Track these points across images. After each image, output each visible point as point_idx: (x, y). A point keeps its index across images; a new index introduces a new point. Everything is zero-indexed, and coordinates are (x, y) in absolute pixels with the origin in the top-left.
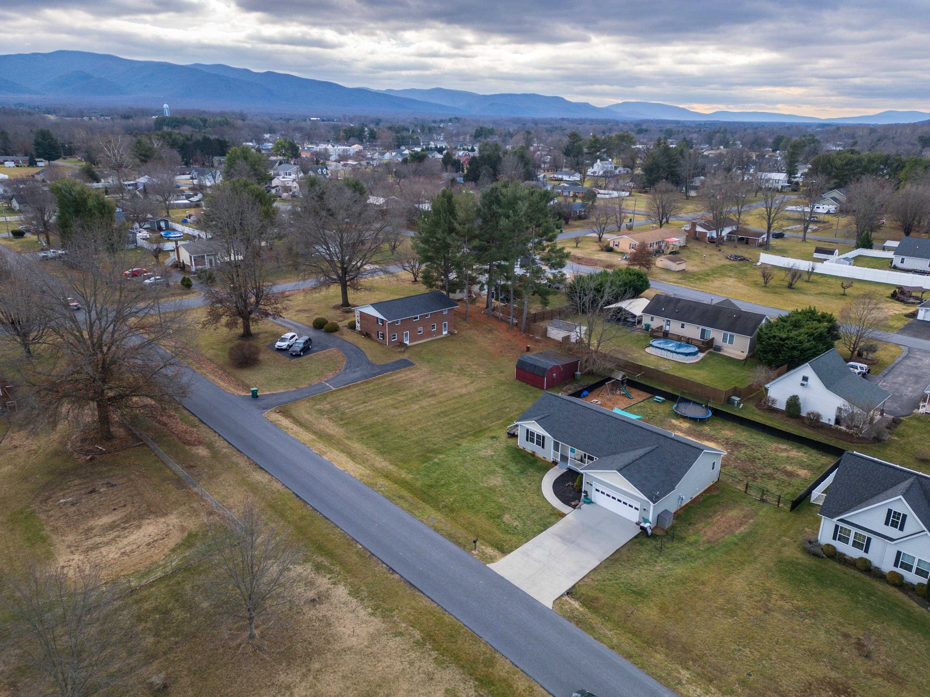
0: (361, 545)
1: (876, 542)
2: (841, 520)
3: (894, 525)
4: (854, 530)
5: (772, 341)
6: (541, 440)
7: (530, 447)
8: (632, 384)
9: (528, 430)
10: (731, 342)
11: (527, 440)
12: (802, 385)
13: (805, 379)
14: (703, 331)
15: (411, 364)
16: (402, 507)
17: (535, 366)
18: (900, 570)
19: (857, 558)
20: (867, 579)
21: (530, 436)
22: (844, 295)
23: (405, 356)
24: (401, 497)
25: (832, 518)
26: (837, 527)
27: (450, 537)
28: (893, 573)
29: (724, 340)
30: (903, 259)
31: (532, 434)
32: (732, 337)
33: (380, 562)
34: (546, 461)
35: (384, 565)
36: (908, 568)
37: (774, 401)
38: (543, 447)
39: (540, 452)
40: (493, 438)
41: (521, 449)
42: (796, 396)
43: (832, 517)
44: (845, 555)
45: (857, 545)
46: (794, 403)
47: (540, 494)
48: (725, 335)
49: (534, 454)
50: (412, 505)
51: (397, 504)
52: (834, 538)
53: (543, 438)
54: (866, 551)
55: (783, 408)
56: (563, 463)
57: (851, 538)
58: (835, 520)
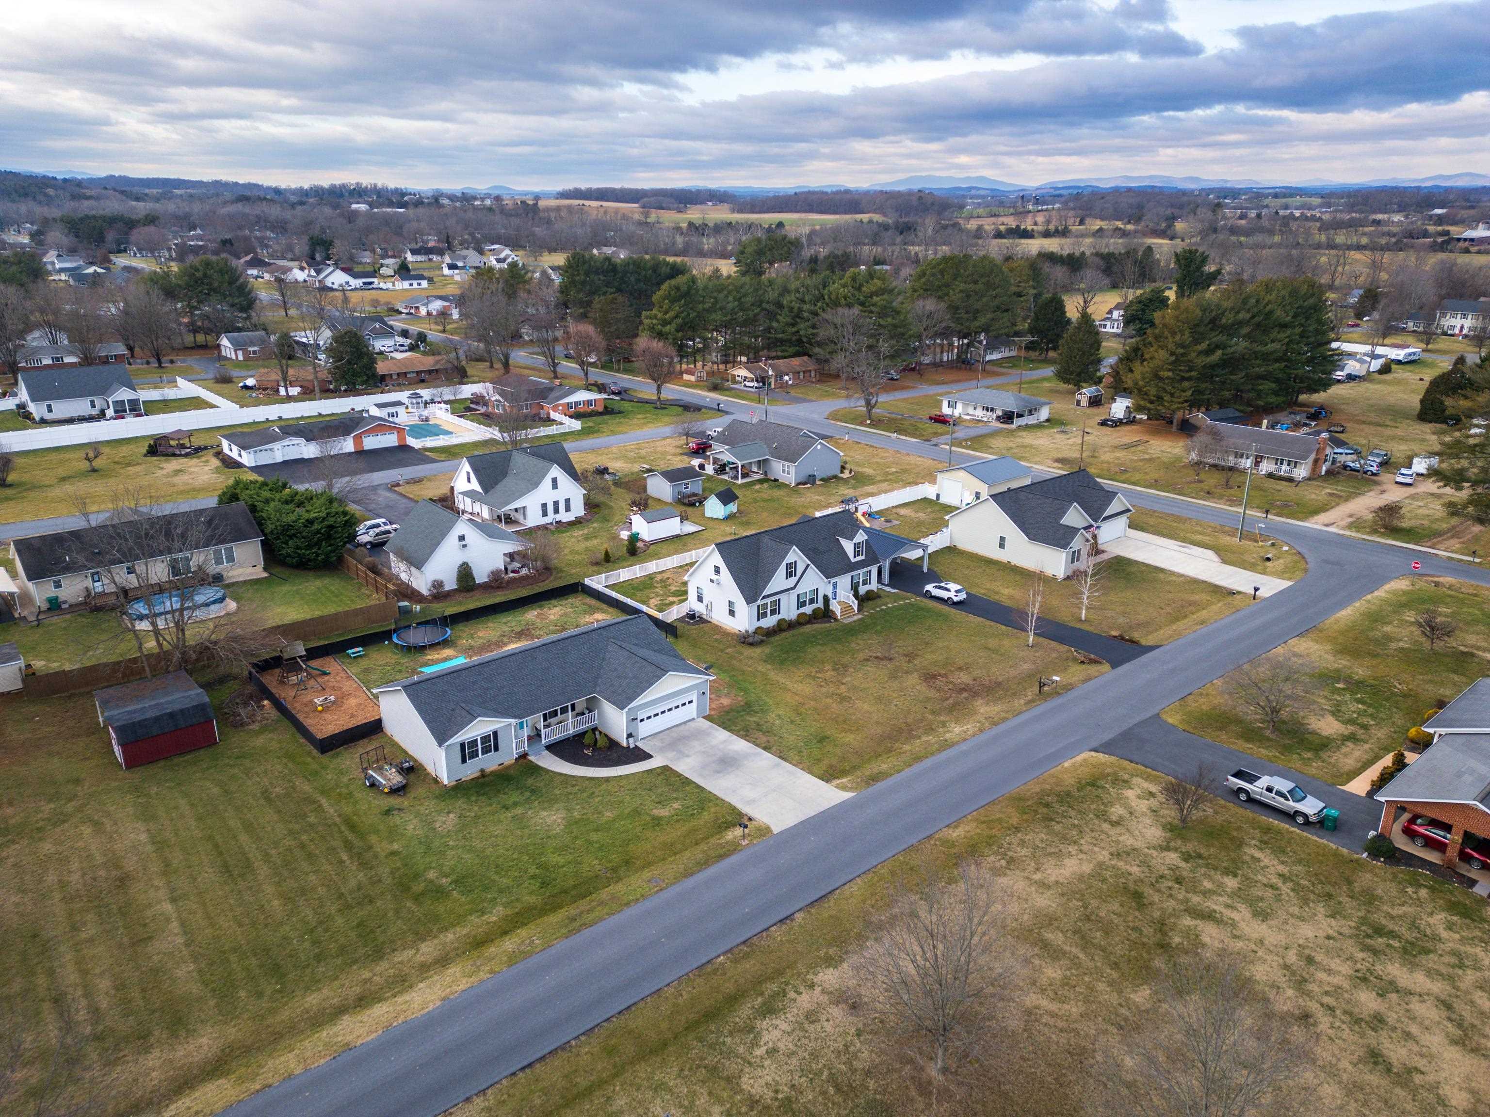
1: (784, 600)
2: (763, 598)
3: (791, 575)
4: (768, 601)
6: (491, 742)
7: (471, 770)
8: (313, 654)
9: (463, 745)
10: (231, 558)
11: (464, 760)
12: (463, 546)
13: (462, 538)
14: (171, 563)
16: (609, 914)
18: (802, 610)
19: (777, 623)
20: (794, 632)
21: (468, 751)
22: (95, 470)
26: (759, 607)
27: (703, 864)
28: (799, 615)
29: (219, 561)
30: (49, 407)
31: (473, 743)
32: (230, 551)
33: (764, 934)
34: (506, 768)
35: (773, 929)
36: (803, 604)
37: (440, 583)
38: (497, 749)
39: (489, 762)
40: (388, 813)
42: (464, 563)
44: (769, 628)
45: (773, 612)
46: (465, 573)
47: (607, 780)
48: (218, 553)
49: (483, 774)
50: (602, 903)
51: (601, 919)
52: (758, 620)
53: (496, 733)
54: (779, 613)
55: (455, 586)
56: (535, 747)
57: (769, 610)
58: (758, 601)
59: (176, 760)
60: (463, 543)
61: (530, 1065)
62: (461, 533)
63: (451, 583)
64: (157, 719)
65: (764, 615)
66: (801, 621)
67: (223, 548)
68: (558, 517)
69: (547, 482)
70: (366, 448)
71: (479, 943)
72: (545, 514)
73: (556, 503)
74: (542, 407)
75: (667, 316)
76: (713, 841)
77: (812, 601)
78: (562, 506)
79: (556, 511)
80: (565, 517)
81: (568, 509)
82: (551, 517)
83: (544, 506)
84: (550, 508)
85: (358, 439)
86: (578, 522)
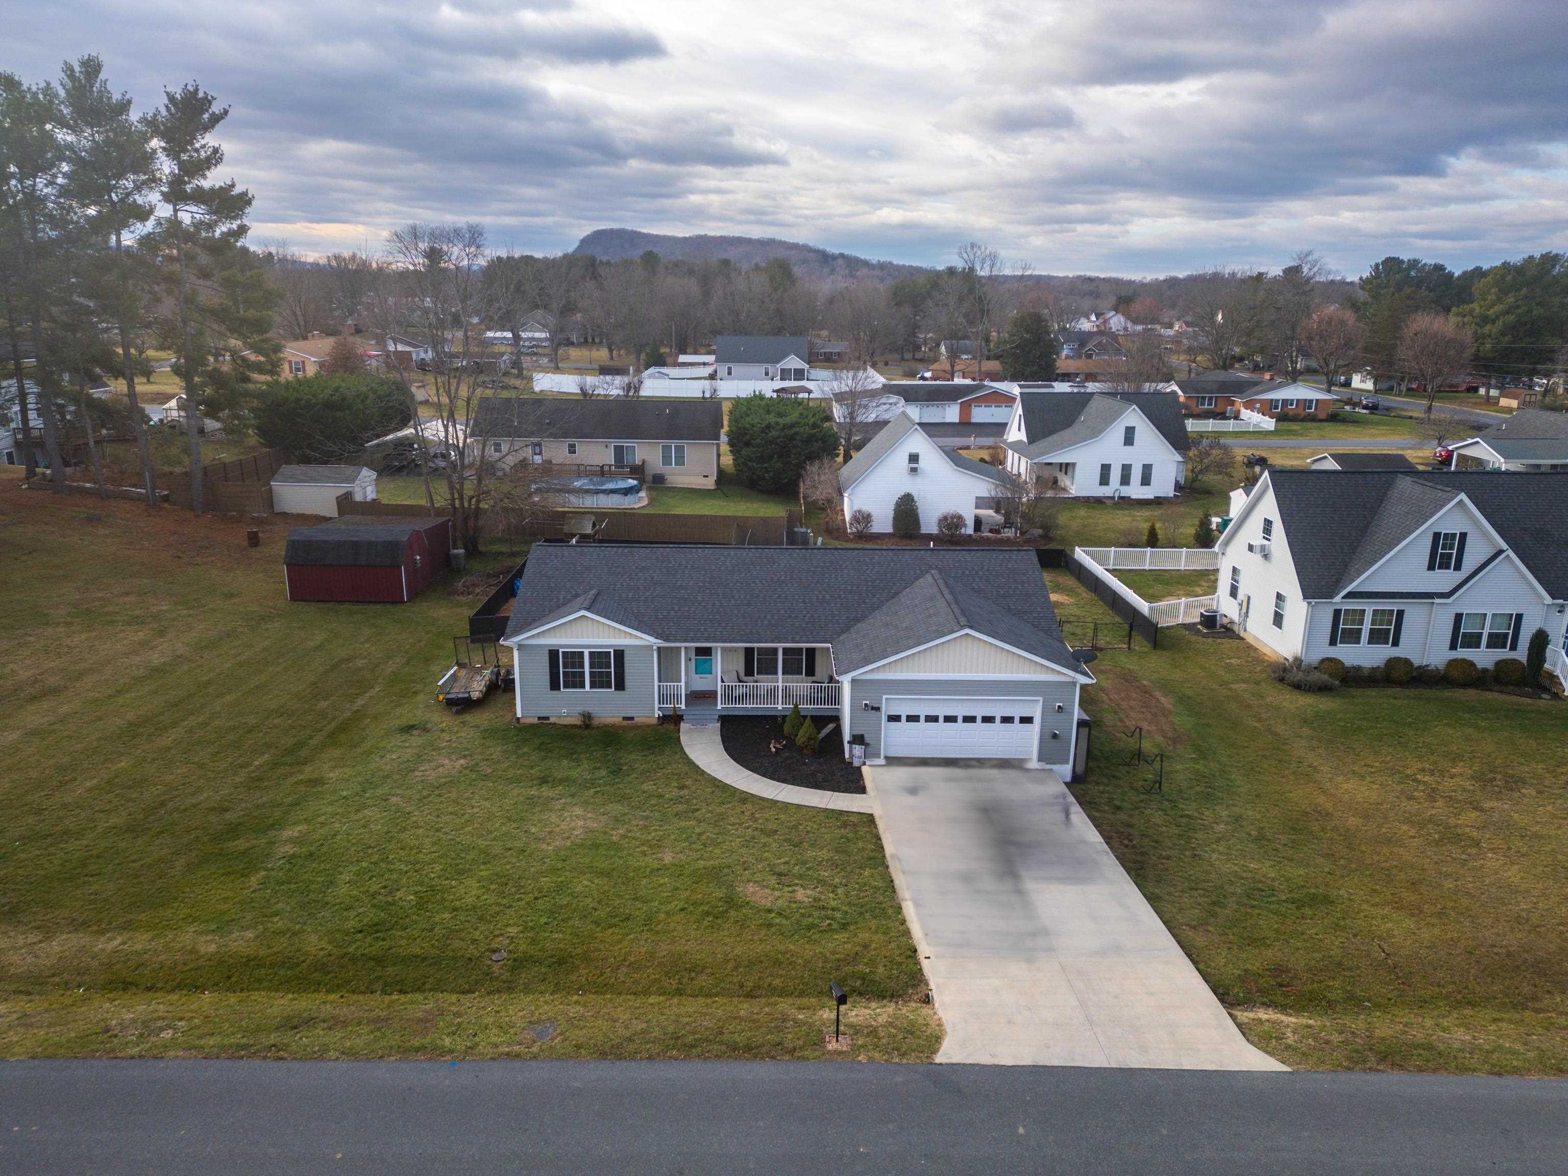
1: (1414, 615)
2: (1351, 595)
3: (1445, 565)
4: (1369, 607)
5: (774, 433)
6: (611, 670)
7: (567, 706)
9: (553, 654)
10: (680, 461)
11: (555, 686)
12: (914, 470)
13: (914, 458)
14: (619, 451)
17: (356, 545)
18: (1463, 653)
19: (1383, 663)
20: (1425, 692)
21: (563, 669)
24: (292, 1024)
25: (1332, 597)
26: (1337, 613)
27: (683, 1047)
28: (1452, 663)
29: (666, 460)
30: (729, 369)
31: (575, 658)
32: (680, 450)
34: (637, 727)
36: (1473, 641)
37: (863, 519)
38: (620, 686)
39: (608, 708)
40: (408, 729)
41: (533, 726)
42: (908, 497)
43: (1329, 596)
44: (1358, 668)
45: (1377, 637)
46: (906, 511)
47: (746, 798)
48: (666, 450)
49: (587, 723)
52: (1333, 642)
53: (620, 654)
54: (1396, 643)
55: (889, 529)
56: (700, 710)
57: (1366, 627)
58: (1338, 599)
59: (347, 606)
60: (914, 466)
62: (914, 451)
63: (883, 523)
64: (339, 544)
65: (1353, 637)
66: (1454, 674)
67: (673, 444)
68: (1126, 491)
69: (1117, 432)
70: (974, 420)
71: (124, 981)
72: (1104, 480)
73: (1126, 470)
74: (1232, 403)
75: (1491, 312)
76: (785, 1006)
77: (1496, 641)
78: (1136, 475)
79: (1125, 480)
80: (1136, 491)
81: (1146, 480)
82: (1114, 488)
83: (1105, 470)
84: (1115, 475)
85: (965, 409)
86: (1158, 502)
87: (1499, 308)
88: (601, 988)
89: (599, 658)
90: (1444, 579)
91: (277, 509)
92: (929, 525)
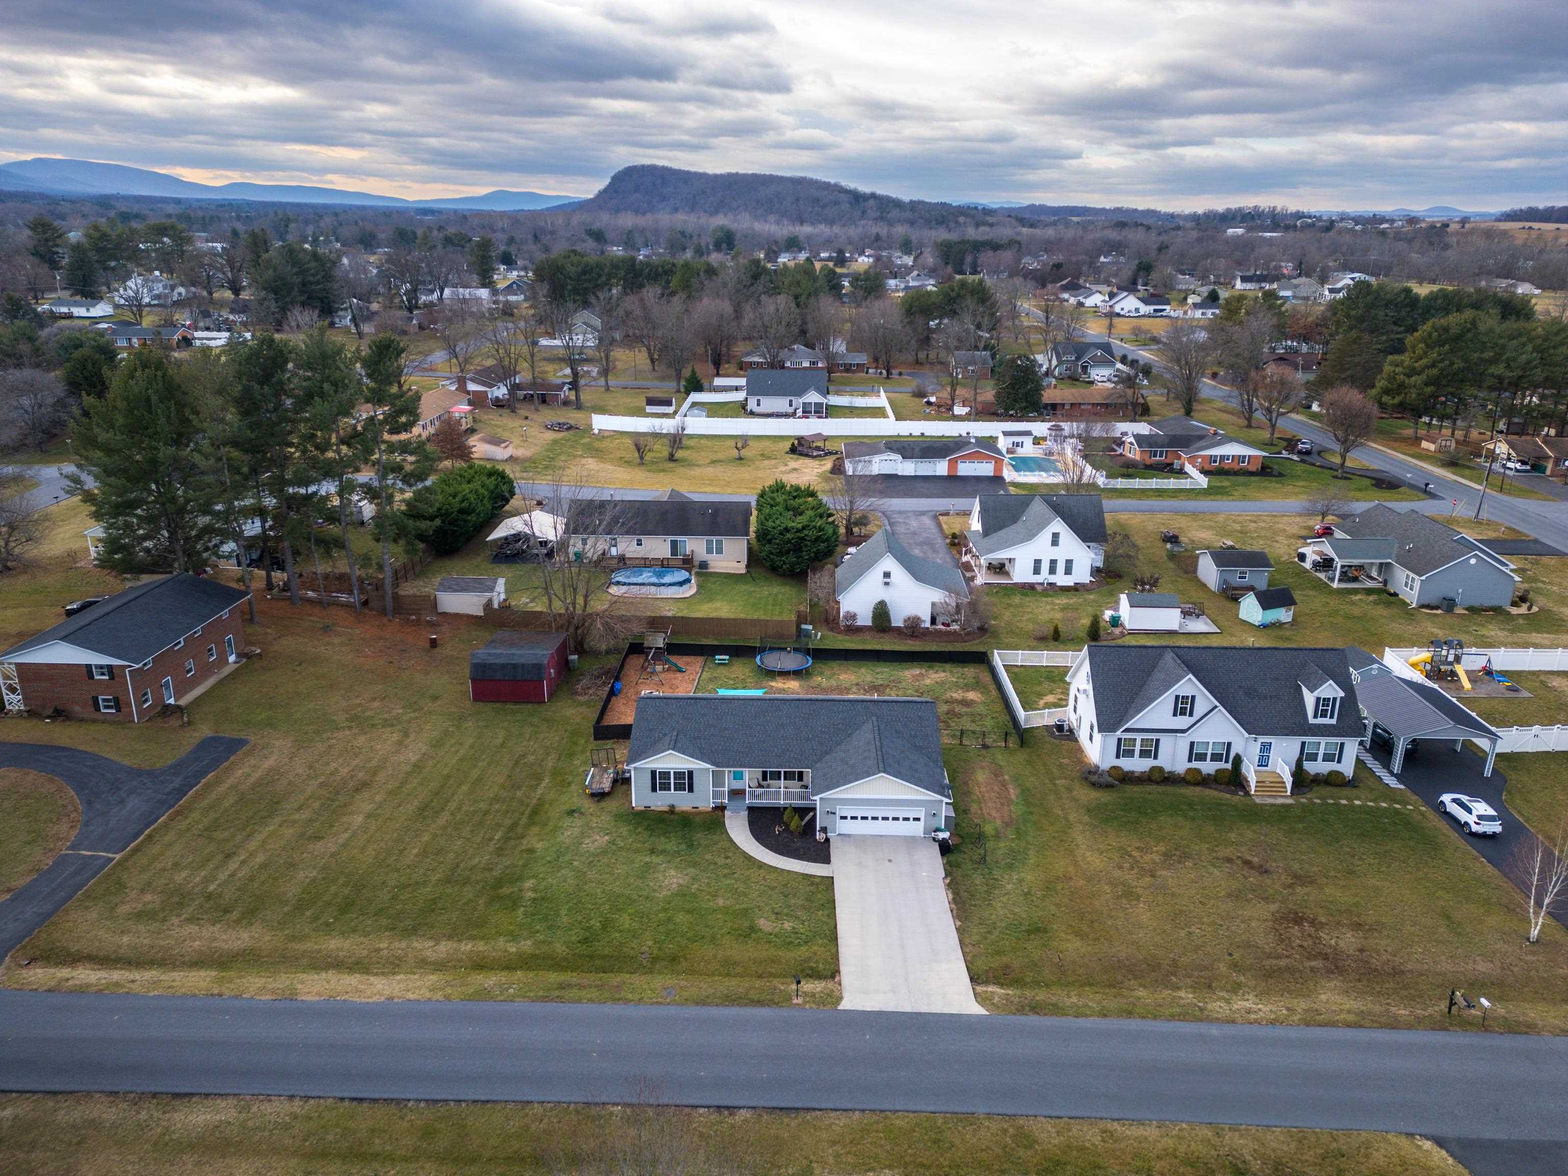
0: (618, 1104)
1: (1166, 742)
2: (1127, 730)
3: (1183, 713)
4: (1139, 737)
5: (789, 536)
6: (686, 781)
7: (661, 801)
9: (653, 773)
10: (720, 551)
11: (654, 789)
12: (887, 584)
13: (887, 575)
14: (674, 544)
15: (242, 743)
16: (591, 1000)
17: (515, 666)
18: (1195, 764)
19: (1147, 769)
20: (1170, 789)
21: (659, 781)
22: (740, 459)
23: (204, 731)
24: (562, 986)
26: (1119, 740)
27: (730, 1000)
28: (1189, 770)
29: (709, 551)
30: (759, 401)
31: (665, 775)
32: (719, 543)
33: (687, 1110)
34: (701, 813)
35: (701, 1111)
36: (1202, 757)
37: (853, 617)
38: (691, 790)
39: (683, 801)
40: (571, 813)
41: (642, 811)
42: (882, 602)
43: (1114, 730)
44: (1133, 772)
45: (1144, 754)
46: (881, 612)
47: (761, 865)
48: (709, 543)
49: (672, 810)
50: (600, 987)
51: (579, 1001)
52: (1118, 757)
53: (691, 773)
54: (1156, 757)
55: (869, 623)
56: (737, 803)
57: (1138, 748)
58: (1119, 733)
59: (510, 706)
60: (887, 580)
61: (360, 1100)
62: (887, 570)
63: (865, 618)
64: (503, 666)
65: (1130, 753)
66: (1189, 778)
67: (715, 539)
68: (1052, 579)
69: (1045, 536)
70: (959, 474)
71: (480, 965)
72: (1037, 571)
73: (1053, 563)
74: (1179, 457)
75: (1417, 365)
76: (776, 982)
77: (1216, 757)
78: (1061, 567)
79: (1052, 571)
80: (1061, 579)
81: (1068, 571)
82: (1044, 576)
83: (1038, 563)
84: (1045, 567)
85: (953, 464)
86: (1076, 588)
87: (1424, 361)
88: (692, 972)
89: (679, 775)
90: (1183, 722)
91: (440, 610)
92: (897, 621)
